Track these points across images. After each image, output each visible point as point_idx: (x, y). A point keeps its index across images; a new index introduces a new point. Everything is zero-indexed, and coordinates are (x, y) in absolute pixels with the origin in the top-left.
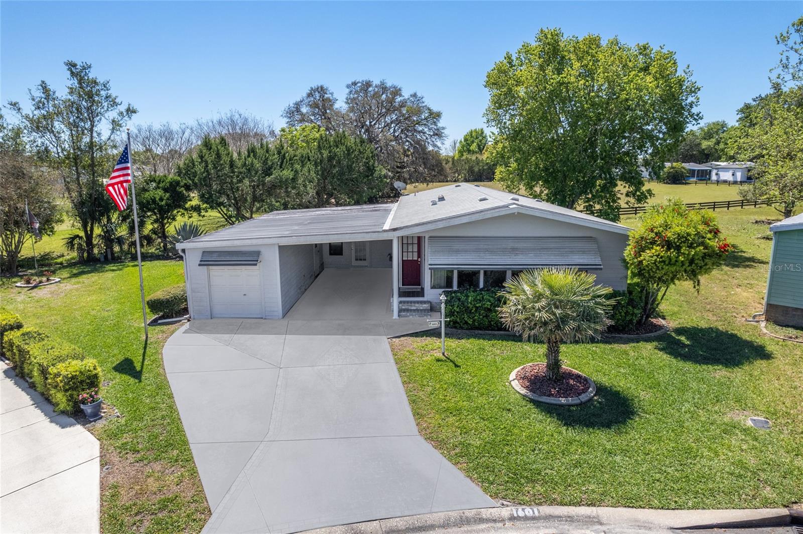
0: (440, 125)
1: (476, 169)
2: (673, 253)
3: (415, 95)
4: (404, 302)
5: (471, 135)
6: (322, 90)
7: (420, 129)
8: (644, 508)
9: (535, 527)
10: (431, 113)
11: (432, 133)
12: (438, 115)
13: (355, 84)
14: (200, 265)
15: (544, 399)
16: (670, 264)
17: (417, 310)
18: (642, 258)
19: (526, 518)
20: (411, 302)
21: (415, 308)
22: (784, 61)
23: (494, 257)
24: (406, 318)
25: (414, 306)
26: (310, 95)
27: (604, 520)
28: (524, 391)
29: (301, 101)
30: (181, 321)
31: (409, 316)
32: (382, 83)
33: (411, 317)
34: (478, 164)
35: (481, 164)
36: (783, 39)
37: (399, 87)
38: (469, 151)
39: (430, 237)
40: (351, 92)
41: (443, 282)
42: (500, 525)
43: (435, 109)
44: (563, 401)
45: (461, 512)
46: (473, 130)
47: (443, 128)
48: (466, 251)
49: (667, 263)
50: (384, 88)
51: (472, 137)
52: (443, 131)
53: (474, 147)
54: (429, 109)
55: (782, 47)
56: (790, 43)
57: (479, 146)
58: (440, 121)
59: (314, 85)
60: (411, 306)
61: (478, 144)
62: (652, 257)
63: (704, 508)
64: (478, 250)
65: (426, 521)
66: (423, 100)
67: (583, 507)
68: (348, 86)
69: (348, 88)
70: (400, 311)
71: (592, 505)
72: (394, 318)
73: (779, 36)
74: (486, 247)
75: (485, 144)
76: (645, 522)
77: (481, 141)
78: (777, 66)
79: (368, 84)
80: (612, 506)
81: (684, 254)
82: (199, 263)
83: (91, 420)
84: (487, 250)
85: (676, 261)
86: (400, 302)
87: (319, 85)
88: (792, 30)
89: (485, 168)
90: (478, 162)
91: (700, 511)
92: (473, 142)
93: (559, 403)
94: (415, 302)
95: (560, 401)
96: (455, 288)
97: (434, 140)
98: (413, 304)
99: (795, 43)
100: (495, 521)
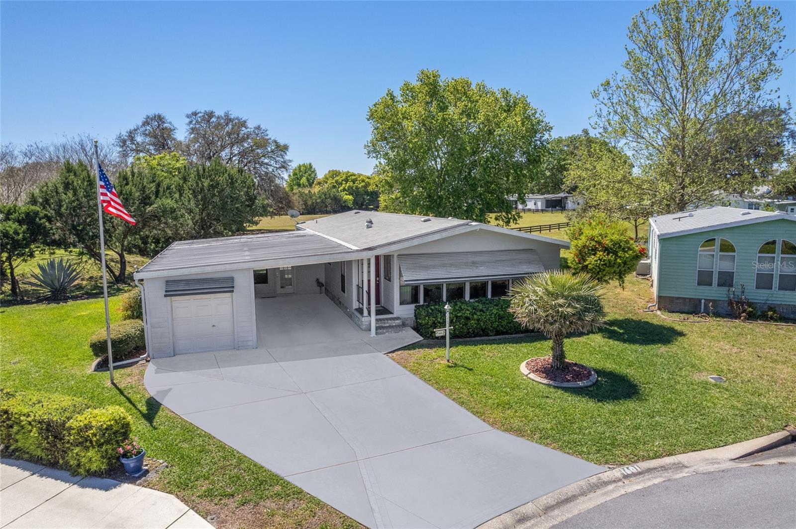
0: (287, 158)
1: (310, 203)
2: (611, 257)
3: (258, 128)
4: (380, 320)
5: (300, 169)
6: (160, 119)
7: (266, 161)
8: (704, 449)
9: (647, 479)
10: (278, 146)
11: (278, 166)
12: (285, 148)
13: (195, 114)
14: (166, 296)
15: (566, 385)
16: (610, 266)
17: (390, 327)
18: (587, 263)
19: (634, 475)
20: (384, 319)
21: (388, 325)
22: (598, 111)
23: (459, 271)
24: (383, 335)
25: (388, 323)
26: (146, 123)
27: (686, 464)
28: (545, 381)
29: (136, 130)
30: (137, 362)
31: (385, 333)
32: (227, 115)
33: (387, 334)
34: (311, 197)
35: (314, 198)
36: (595, 95)
37: (243, 119)
38: (299, 185)
39: (399, 255)
40: (191, 122)
41: (408, 297)
42: (620, 484)
43: (282, 142)
44: (580, 384)
45: (586, 480)
46: (301, 164)
47: (290, 161)
48: (434, 267)
49: (608, 265)
50: (228, 120)
51: (300, 171)
52: (289, 164)
53: (304, 180)
54: (275, 142)
55: (595, 100)
56: (601, 98)
57: (308, 180)
58: (288, 153)
59: (151, 113)
60: (384, 323)
61: (307, 178)
62: (597, 261)
63: (740, 442)
64: (444, 266)
65: (567, 493)
66: (267, 132)
67: (666, 458)
68: (188, 116)
69: (188, 118)
70: (377, 328)
71: (670, 455)
72: (372, 336)
73: (593, 92)
74: (450, 262)
75: (314, 179)
76: (713, 459)
77: (310, 175)
78: (593, 115)
79: (211, 115)
80: (684, 453)
81: (620, 257)
82: (164, 293)
83: (137, 475)
84: (451, 265)
85: (614, 263)
86: (377, 320)
87: (157, 114)
88: (601, 89)
89: (318, 201)
90: (310, 195)
91: (738, 444)
92: (302, 176)
93: (578, 386)
94: (387, 319)
95: (579, 384)
96: (422, 303)
97: (280, 172)
98: (386, 321)
99: (604, 99)
100: (614, 481)
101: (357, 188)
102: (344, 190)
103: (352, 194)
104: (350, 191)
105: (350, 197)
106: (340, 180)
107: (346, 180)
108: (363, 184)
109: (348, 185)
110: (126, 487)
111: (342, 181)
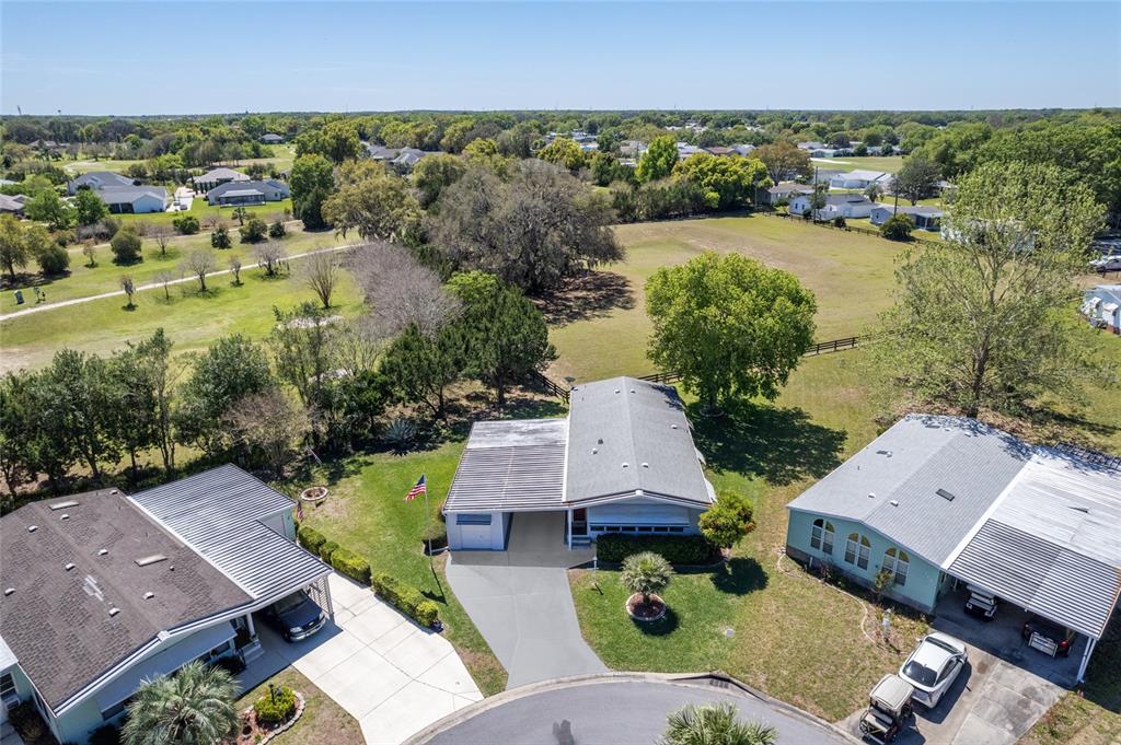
1: (661, 204)
4: (575, 538)
14: (457, 524)
15: (639, 618)
19: (618, 676)
21: (581, 543)
27: (646, 677)
28: (630, 613)
30: (444, 551)
33: (578, 551)
34: (663, 196)
35: (667, 197)
38: (655, 168)
39: (590, 507)
44: (646, 619)
45: (597, 672)
51: (659, 148)
53: (661, 162)
57: (667, 162)
61: (666, 159)
67: (640, 672)
70: (573, 545)
72: (569, 551)
75: (675, 161)
76: (660, 677)
77: (670, 154)
83: (439, 630)
89: (672, 201)
90: (664, 192)
92: (660, 155)
94: (581, 538)
98: (580, 540)
100: (608, 677)
101: (726, 181)
102: (709, 184)
103: (719, 191)
104: (716, 186)
105: (715, 195)
106: (705, 170)
107: (713, 170)
108: (735, 177)
109: (714, 177)
110: (435, 634)
111: (709, 170)
